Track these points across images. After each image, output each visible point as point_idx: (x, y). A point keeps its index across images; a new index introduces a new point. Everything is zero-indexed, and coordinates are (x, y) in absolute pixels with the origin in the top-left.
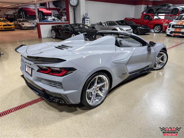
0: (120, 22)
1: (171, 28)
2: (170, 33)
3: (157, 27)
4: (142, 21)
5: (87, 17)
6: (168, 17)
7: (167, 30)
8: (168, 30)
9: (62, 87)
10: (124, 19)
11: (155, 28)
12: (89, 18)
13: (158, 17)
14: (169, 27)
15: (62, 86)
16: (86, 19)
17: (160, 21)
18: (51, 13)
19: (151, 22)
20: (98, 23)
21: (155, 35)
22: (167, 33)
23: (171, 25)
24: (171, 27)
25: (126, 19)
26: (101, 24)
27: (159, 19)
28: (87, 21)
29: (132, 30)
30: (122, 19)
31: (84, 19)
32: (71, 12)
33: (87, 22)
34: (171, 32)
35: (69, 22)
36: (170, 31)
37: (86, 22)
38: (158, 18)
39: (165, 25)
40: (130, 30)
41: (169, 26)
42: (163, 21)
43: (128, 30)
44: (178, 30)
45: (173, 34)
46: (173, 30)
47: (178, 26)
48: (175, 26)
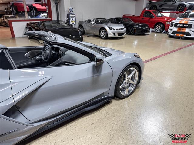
0: (115, 19)
1: (173, 28)
2: (172, 33)
3: (159, 26)
4: (142, 19)
6: (174, 15)
7: (169, 29)
8: (171, 30)
10: (123, 16)
11: (157, 27)
12: (74, 14)
14: (171, 27)
16: (71, 15)
17: (163, 19)
18: (46, 9)
20: (86, 20)
21: (156, 35)
22: (169, 34)
23: (174, 23)
24: (173, 26)
25: (124, 16)
31: (68, 15)
33: (72, 19)
34: (174, 33)
35: (51, 19)
39: (168, 24)
40: (123, 29)
41: (171, 25)
42: (166, 19)
43: (120, 30)
44: (181, 30)
45: (175, 35)
46: (176, 29)
47: (181, 25)
48: (178, 25)
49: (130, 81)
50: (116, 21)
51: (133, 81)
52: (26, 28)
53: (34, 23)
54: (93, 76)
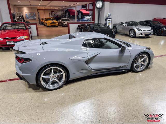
5: (110, 18)
9: (21, 71)
12: (111, 19)
16: (108, 19)
18: (89, 13)
20: (120, 23)
25: (155, 19)
26: (122, 23)
28: (109, 21)
29: (152, 31)
31: (106, 19)
32: (97, 13)
33: (109, 22)
35: (93, 22)
37: (108, 21)
40: (150, 30)
43: (147, 31)
49: (142, 63)
50: (146, 23)
51: (145, 63)
52: (78, 28)
53: (83, 25)
54: (119, 55)
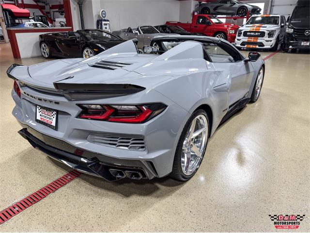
0: (161, 28)
1: (242, 37)
2: (241, 45)
3: (219, 36)
4: (195, 27)
5: (105, 18)
7: (236, 39)
8: (238, 40)
9: (143, 145)
13: (218, 20)
14: (239, 36)
15: (143, 143)
16: (103, 22)
17: (222, 26)
18: (29, 13)
19: (208, 27)
20: (125, 29)
21: (216, 48)
22: (237, 45)
23: (243, 32)
24: (242, 35)
25: (167, 23)
26: (130, 30)
27: (220, 23)
28: (106, 26)
30: (163, 23)
31: (99, 22)
32: (75, 9)
33: (106, 28)
34: (243, 44)
35: (71, 28)
36: (241, 42)
37: (104, 27)
38: (218, 22)
39: (231, 33)
41: (239, 33)
42: (226, 26)
44: (252, 40)
45: (246, 46)
46: (246, 39)
47: (252, 34)
48: (248, 34)
50: (162, 30)
